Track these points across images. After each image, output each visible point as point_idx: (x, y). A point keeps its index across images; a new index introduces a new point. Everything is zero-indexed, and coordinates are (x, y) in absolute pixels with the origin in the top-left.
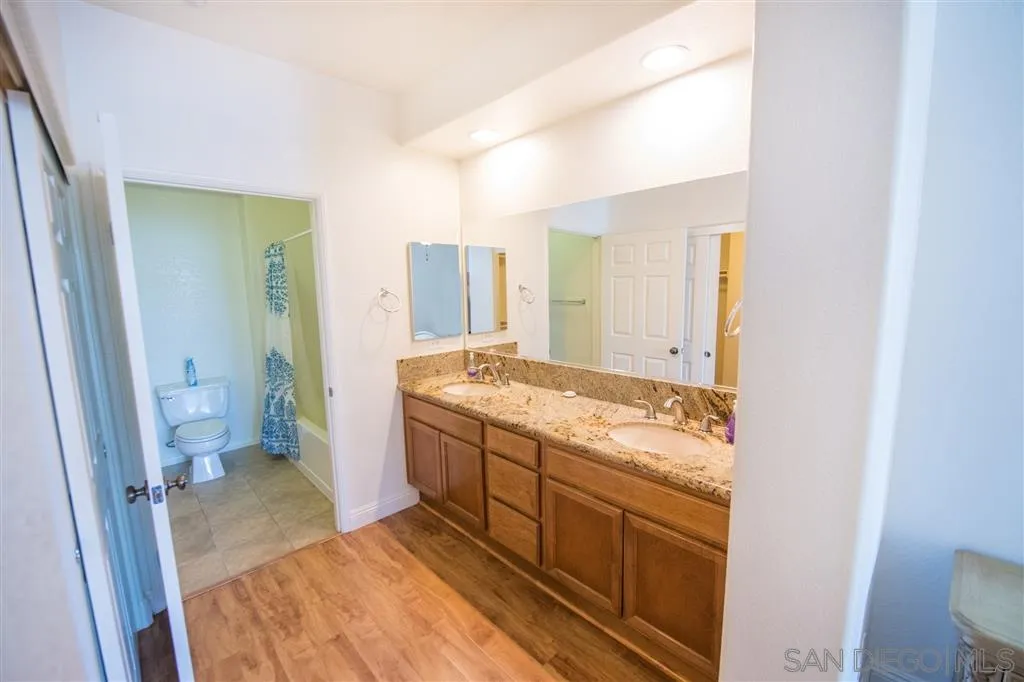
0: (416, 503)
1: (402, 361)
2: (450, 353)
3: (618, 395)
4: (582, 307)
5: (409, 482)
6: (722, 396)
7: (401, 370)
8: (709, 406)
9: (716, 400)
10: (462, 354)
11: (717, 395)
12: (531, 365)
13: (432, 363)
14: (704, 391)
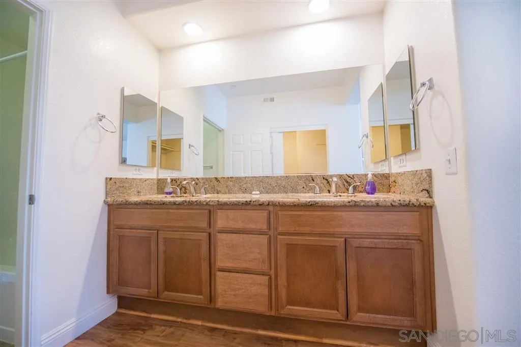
0: (114, 311)
1: (111, 179)
2: (148, 179)
3: (289, 188)
4: (211, 170)
5: (108, 292)
6: (351, 176)
7: (109, 187)
8: (345, 183)
9: (348, 179)
10: (156, 182)
11: (349, 177)
12: (221, 181)
13: (135, 185)
14: (342, 175)
